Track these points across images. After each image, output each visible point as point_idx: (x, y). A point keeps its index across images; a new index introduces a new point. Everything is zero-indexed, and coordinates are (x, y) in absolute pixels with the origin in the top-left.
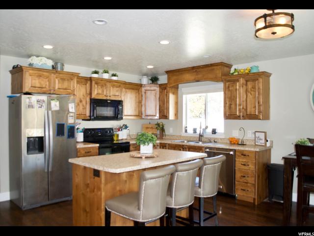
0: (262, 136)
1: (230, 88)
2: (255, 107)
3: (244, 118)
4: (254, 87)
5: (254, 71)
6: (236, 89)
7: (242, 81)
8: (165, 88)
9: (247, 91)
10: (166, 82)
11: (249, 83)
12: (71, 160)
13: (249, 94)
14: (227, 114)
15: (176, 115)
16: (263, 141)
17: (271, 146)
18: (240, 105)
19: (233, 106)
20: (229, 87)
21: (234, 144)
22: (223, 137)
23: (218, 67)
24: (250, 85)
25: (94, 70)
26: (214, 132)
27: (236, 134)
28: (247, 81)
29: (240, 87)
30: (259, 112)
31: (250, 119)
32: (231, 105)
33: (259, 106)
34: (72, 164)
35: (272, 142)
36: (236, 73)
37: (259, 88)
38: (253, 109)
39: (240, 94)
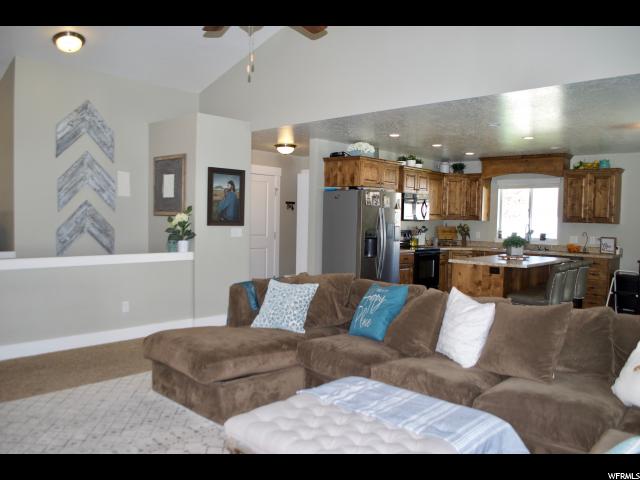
0: (611, 243)
1: (574, 185)
2: (606, 209)
3: (590, 221)
4: (605, 186)
5: (604, 166)
6: (582, 187)
7: (589, 176)
8: (477, 180)
9: (595, 190)
10: (480, 171)
11: (598, 180)
12: (450, 261)
13: (598, 194)
14: (568, 215)
15: (488, 215)
16: (612, 249)
17: (621, 255)
18: (585, 206)
19: (576, 207)
20: (571, 183)
21: (574, 252)
22: (556, 244)
23: (559, 158)
24: (600, 183)
25: (401, 155)
26: (543, 237)
27: (575, 240)
28: (595, 178)
29: (586, 184)
30: (611, 215)
31: (597, 222)
32: (573, 205)
33: (611, 207)
34: (451, 264)
35: (621, 250)
36: (582, 168)
37: (611, 187)
38: (603, 211)
39: (586, 192)
